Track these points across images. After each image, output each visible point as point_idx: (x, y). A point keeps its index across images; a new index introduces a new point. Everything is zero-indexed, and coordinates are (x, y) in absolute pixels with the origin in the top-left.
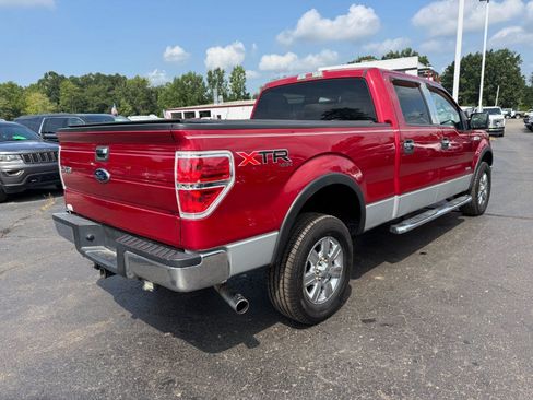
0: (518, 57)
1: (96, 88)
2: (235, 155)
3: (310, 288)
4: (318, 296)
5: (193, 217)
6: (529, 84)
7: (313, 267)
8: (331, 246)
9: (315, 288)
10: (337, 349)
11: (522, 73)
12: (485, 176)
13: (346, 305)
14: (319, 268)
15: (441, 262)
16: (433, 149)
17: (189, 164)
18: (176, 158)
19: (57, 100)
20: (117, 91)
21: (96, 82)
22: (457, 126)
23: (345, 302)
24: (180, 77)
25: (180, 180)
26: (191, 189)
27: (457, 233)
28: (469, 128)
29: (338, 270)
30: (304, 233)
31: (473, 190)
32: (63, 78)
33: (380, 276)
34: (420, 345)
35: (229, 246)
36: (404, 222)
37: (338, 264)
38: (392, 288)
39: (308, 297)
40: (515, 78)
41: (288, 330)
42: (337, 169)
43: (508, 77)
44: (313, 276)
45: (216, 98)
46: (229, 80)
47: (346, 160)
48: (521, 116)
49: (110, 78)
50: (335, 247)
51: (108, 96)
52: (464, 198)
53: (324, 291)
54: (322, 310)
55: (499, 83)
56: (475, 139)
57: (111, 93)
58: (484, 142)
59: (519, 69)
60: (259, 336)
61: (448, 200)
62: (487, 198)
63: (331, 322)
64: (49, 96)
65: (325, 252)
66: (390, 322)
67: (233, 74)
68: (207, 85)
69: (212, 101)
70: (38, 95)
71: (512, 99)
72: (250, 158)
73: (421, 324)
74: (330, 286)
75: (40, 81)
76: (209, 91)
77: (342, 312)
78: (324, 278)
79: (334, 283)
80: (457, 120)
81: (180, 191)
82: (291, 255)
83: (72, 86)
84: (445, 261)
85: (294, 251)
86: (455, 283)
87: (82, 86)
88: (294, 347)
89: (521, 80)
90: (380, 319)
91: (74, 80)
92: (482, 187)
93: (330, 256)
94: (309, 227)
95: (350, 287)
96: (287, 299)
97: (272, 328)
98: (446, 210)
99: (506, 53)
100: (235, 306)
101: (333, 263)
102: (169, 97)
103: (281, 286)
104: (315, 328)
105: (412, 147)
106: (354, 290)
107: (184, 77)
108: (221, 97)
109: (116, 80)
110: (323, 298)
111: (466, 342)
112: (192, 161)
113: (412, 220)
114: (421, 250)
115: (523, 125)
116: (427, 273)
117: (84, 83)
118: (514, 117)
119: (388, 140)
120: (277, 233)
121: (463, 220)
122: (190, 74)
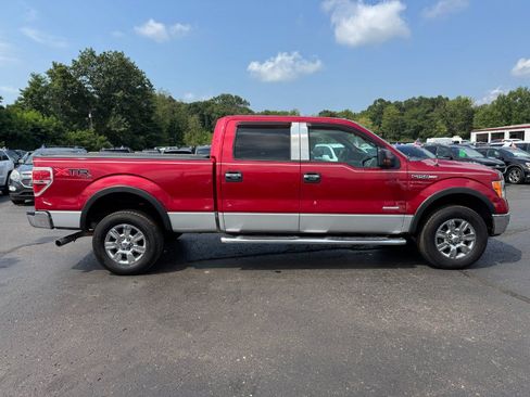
1: (416, 111)
19: (379, 124)
21: (418, 106)
32: (388, 103)
35: (50, 212)
49: (432, 100)
51: (425, 118)
64: (373, 120)
65: (125, 233)
75: (370, 107)
83: (394, 110)
87: (404, 110)
91: (398, 105)
117: (406, 106)
122: (520, 90)
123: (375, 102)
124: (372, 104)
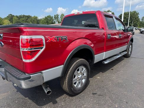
0: (138, 13)
1: (23, 19)
2: (45, 38)
3: (75, 83)
4: (78, 86)
5: (28, 61)
6: (141, 21)
7: (76, 76)
8: (83, 69)
9: (77, 83)
10: (83, 105)
11: (139, 17)
12: (131, 46)
13: (87, 87)
14: (79, 76)
15: (118, 72)
16: (115, 38)
17: (26, 41)
18: (20, 38)
19: (12, 22)
20: (29, 20)
21: (23, 17)
22: (124, 30)
23: (87, 86)
24: (47, 16)
25: (22, 47)
26: (27, 50)
27: (123, 63)
28: (127, 31)
29: (85, 77)
30: (73, 65)
31: (127, 50)
32: (14, 16)
33: (99, 77)
34: (111, 104)
35: (43, 72)
36: (107, 60)
37: (85, 75)
38: (102, 82)
39: (74, 86)
40: (137, 19)
41: (68, 97)
42: (86, 43)
43: (135, 18)
44: (76, 79)
45: (56, 22)
46: (60, 17)
47: (89, 40)
48: (139, 29)
49: (27, 16)
50: (84, 69)
51: (26, 21)
52: (125, 52)
53: (80, 84)
54: (79, 90)
55: (133, 20)
56: (129, 35)
57: (27, 20)
58: (131, 36)
59: (138, 16)
60: (57, 100)
61: (120, 53)
62: (131, 52)
63: (82, 94)
64: (10, 21)
65: (80, 71)
66: (101, 94)
67: (61, 16)
68: (54, 19)
69: (55, 23)
70: (7, 20)
71: (136, 25)
72: (52, 39)
73: (112, 95)
74: (82, 82)
75: (7, 16)
76: (54, 20)
77: (86, 90)
78: (80, 79)
79: (84, 81)
80: (124, 29)
81: (22, 51)
82: (68, 73)
83: (16, 18)
84: (119, 72)
85: (69, 72)
86: (122, 80)
87: (19, 18)
88: (69, 104)
89: (139, 19)
90: (98, 93)
91: (17, 17)
92: (130, 49)
93: (82, 72)
94: (75, 63)
95: (89, 81)
96: (67, 88)
97: (62, 96)
98: (120, 56)
99: (135, 12)
100: (46, 92)
101: (84, 74)
102: (43, 22)
103: (65, 83)
104: (77, 96)
105: (110, 37)
106: (91, 82)
107: (48, 16)
108: (57, 22)
109: (29, 17)
110: (80, 86)
111: (127, 103)
112: (27, 39)
113: (109, 59)
114: (112, 68)
115: (139, 32)
116: (113, 76)
117: (20, 17)
118: (137, 30)
119: (103, 34)
120: (63, 66)
121: (124, 59)
122: (49, 16)
123: (9, 15)
124: (8, 15)
